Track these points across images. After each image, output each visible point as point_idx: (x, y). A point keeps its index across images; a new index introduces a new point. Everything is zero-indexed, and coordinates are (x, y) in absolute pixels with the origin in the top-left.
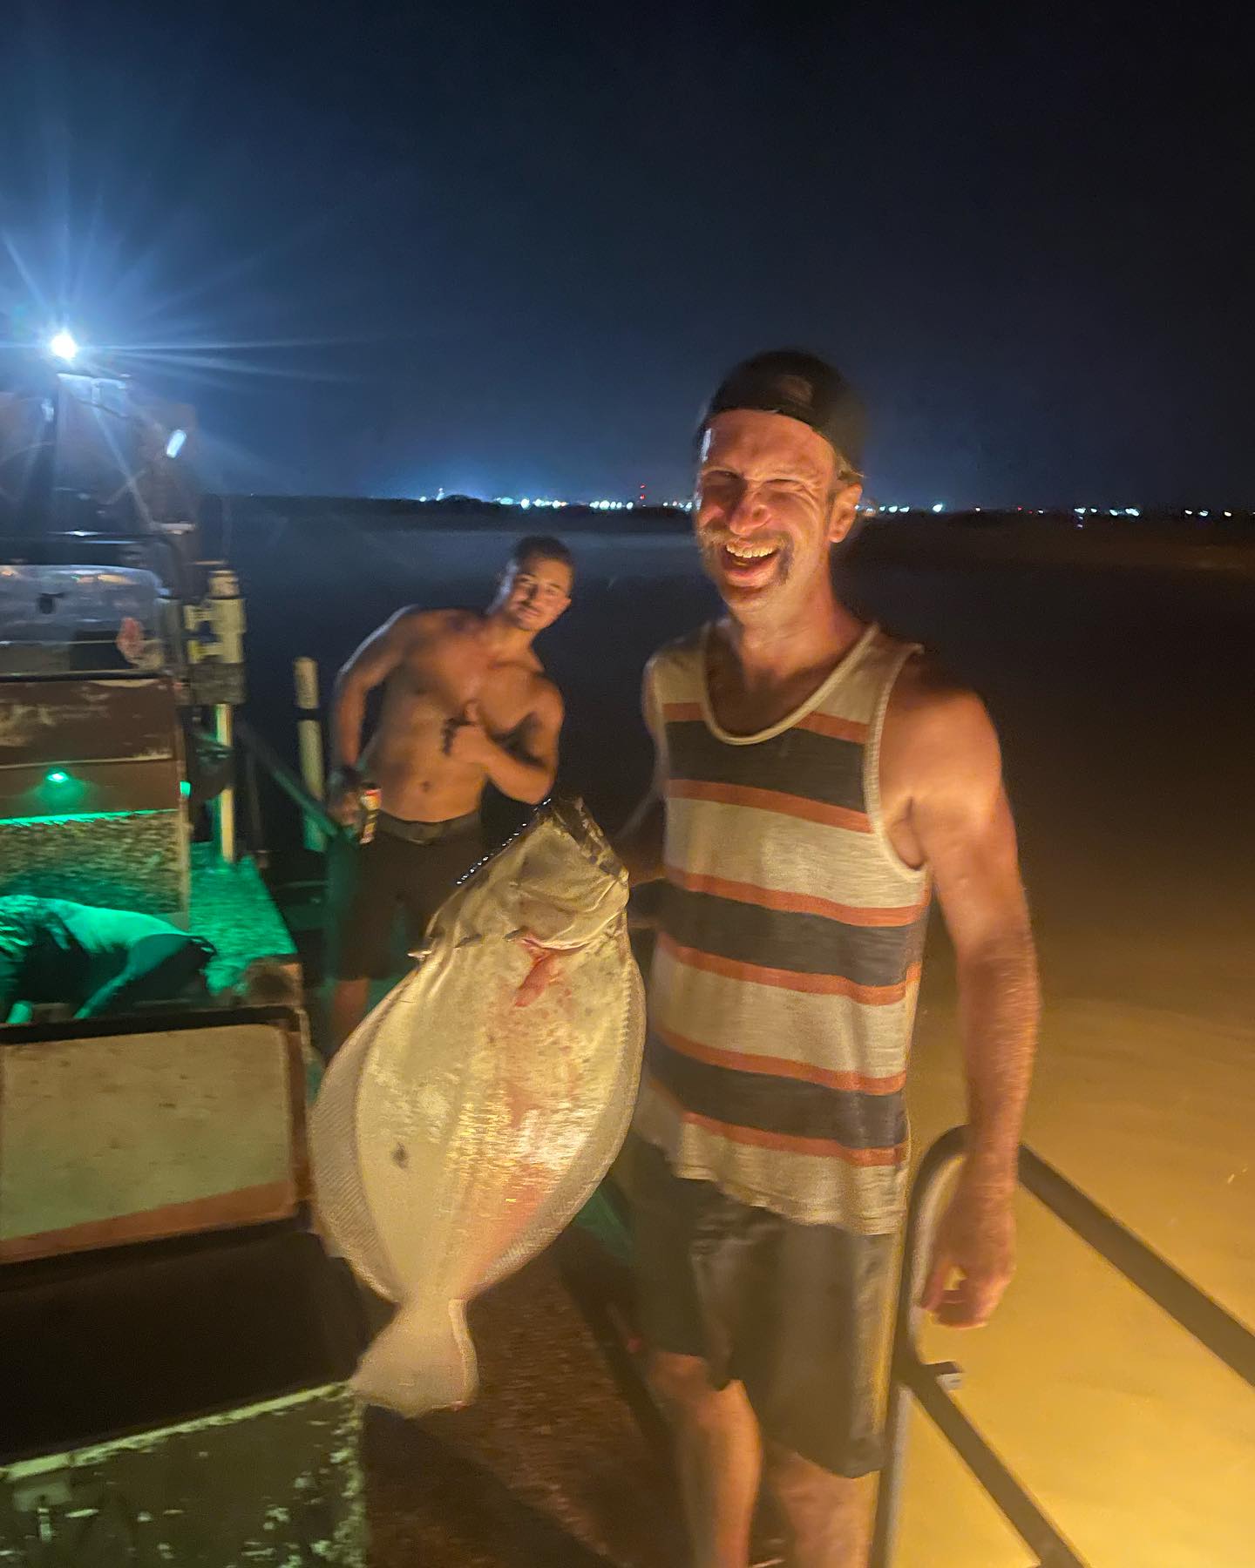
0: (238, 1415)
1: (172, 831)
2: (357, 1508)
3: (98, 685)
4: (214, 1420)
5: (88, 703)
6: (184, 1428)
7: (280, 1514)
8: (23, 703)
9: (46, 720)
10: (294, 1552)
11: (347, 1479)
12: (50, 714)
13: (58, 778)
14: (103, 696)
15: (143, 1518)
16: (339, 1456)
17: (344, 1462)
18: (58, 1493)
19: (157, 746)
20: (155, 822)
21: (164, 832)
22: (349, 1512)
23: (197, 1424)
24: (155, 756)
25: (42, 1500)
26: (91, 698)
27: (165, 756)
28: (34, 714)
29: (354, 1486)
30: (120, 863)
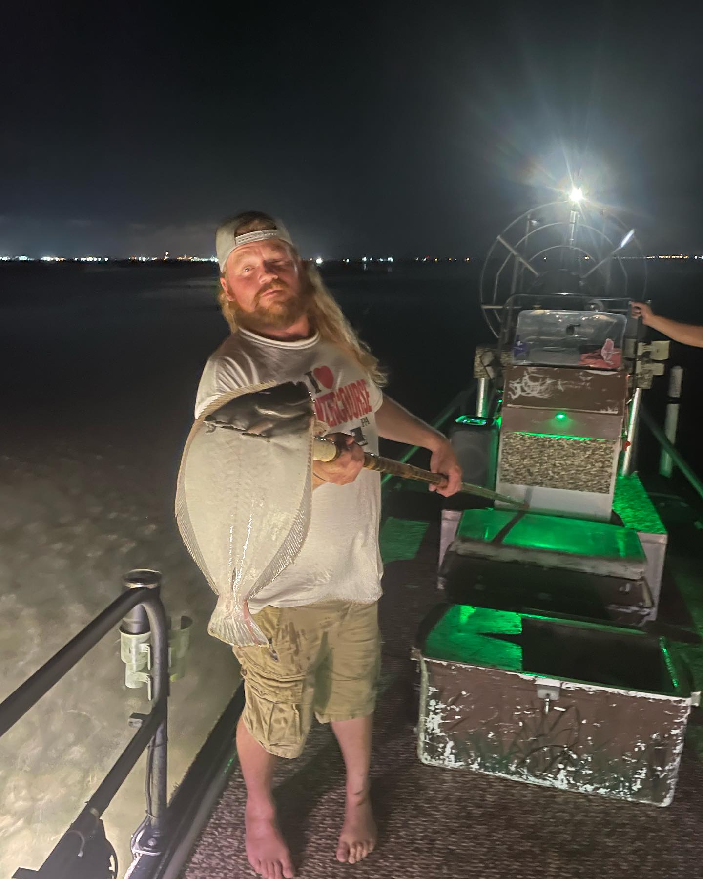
0: (633, 693)
1: (612, 451)
2: (678, 760)
3: (588, 372)
4: (622, 692)
5: (581, 381)
6: (609, 690)
7: (643, 746)
8: (551, 378)
9: (560, 387)
10: (645, 766)
11: (676, 745)
12: (562, 385)
13: (561, 416)
14: (589, 378)
15: (584, 722)
16: (674, 732)
17: (676, 735)
18: (554, 696)
19: (612, 406)
20: (604, 446)
21: (608, 451)
22: (674, 761)
23: (616, 691)
24: (610, 412)
25: (548, 696)
26: (584, 379)
27: (616, 412)
28: (555, 384)
29: (678, 749)
30: (583, 463)
